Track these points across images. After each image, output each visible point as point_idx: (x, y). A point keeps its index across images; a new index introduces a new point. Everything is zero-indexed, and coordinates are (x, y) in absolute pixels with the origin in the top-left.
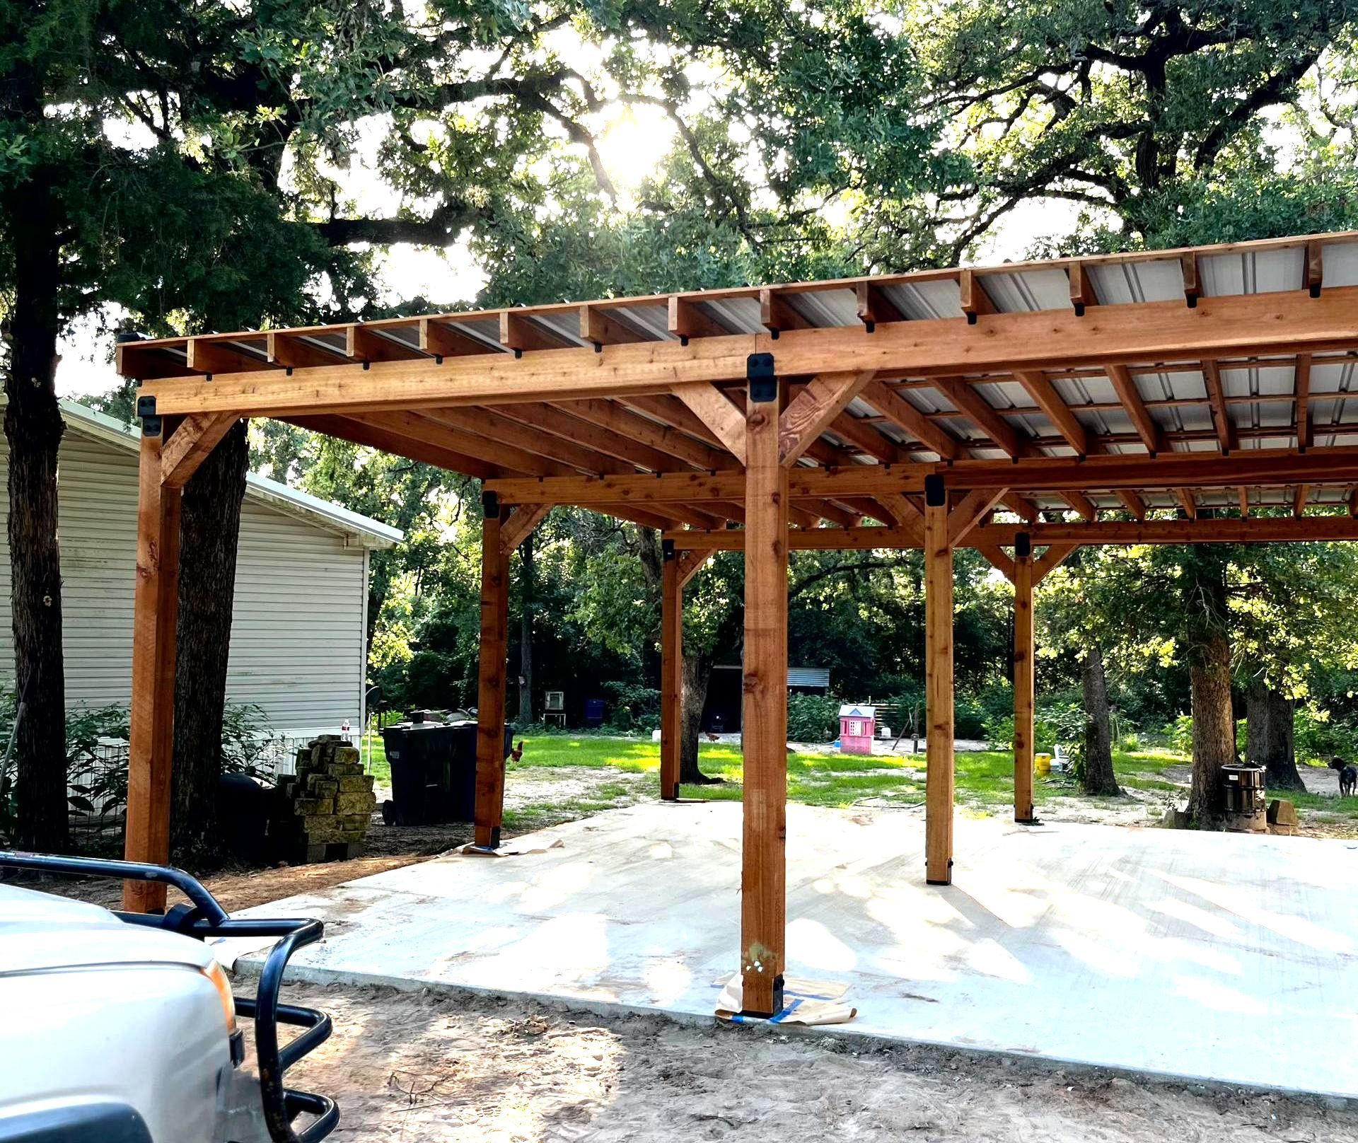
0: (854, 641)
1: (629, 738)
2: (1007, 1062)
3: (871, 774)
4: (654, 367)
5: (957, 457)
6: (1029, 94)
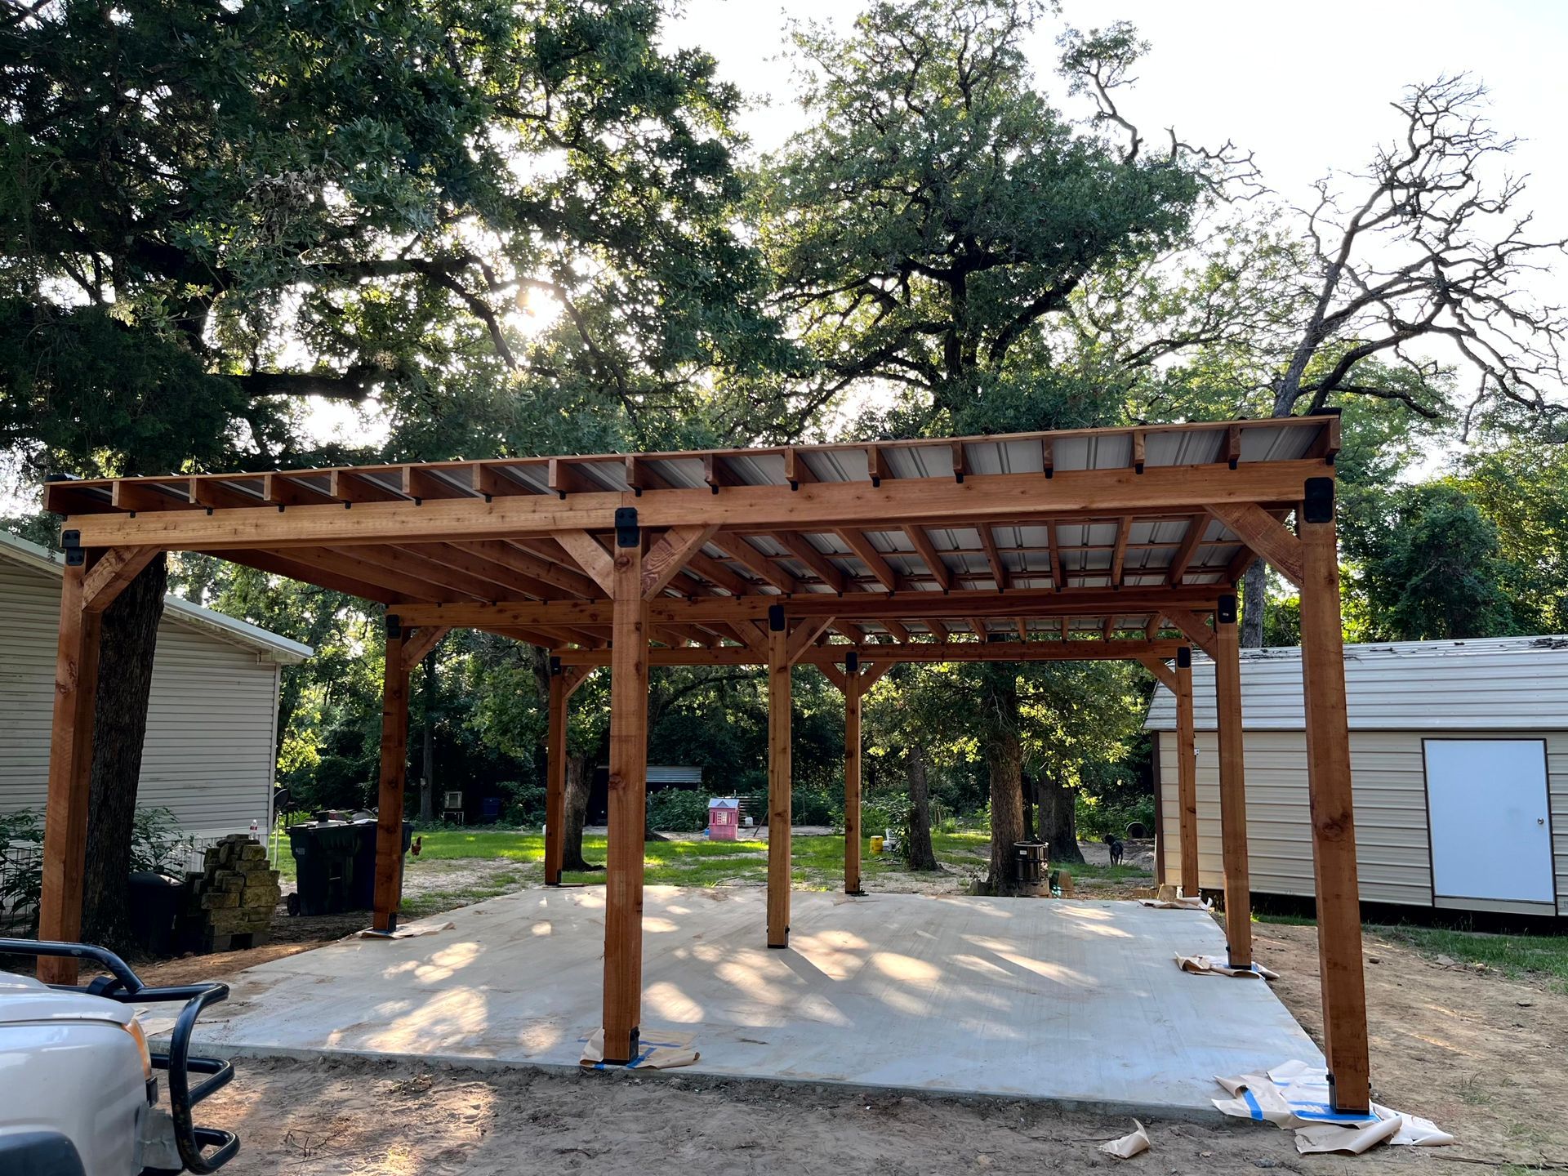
0: (723, 742)
1: (522, 832)
2: (819, 1090)
3: (733, 857)
4: (537, 516)
5: (794, 592)
6: (861, 294)
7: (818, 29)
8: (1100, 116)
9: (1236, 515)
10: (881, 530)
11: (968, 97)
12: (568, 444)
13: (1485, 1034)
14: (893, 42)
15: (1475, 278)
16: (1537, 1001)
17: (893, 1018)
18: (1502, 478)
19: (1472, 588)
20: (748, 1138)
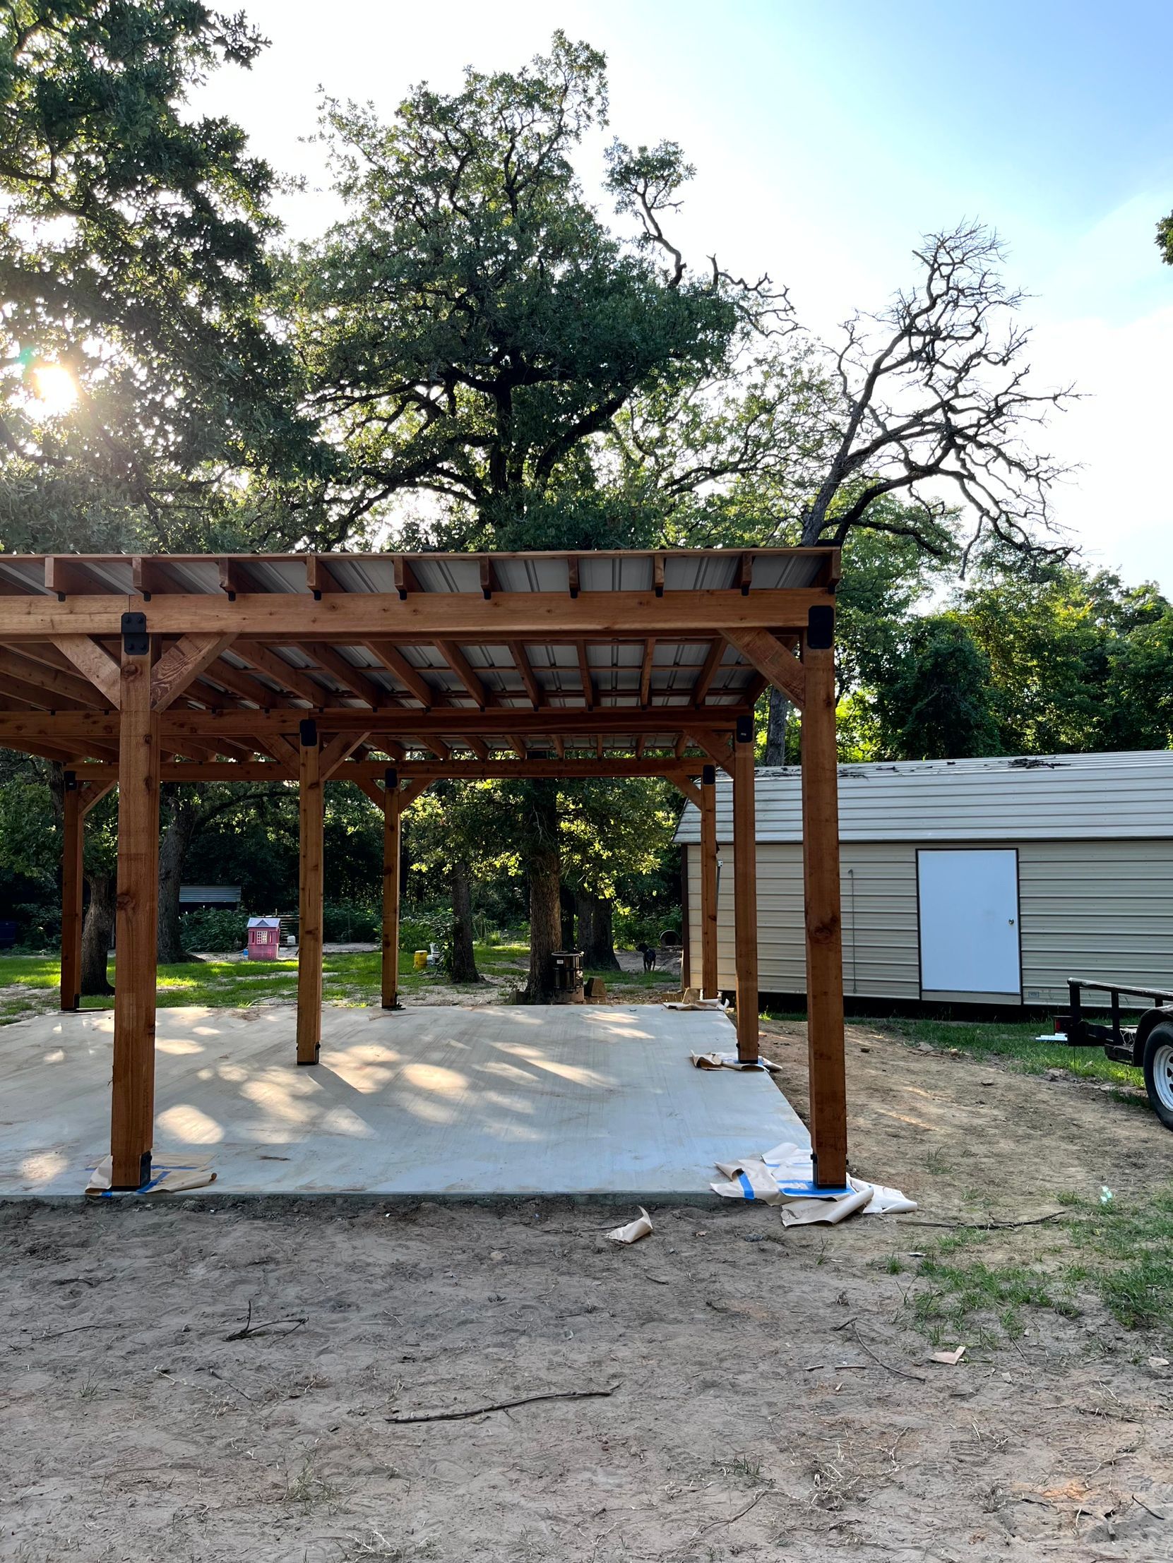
0: (264, 861)
1: (42, 957)
2: (339, 1201)
3: (273, 976)
4: (32, 618)
5: (327, 706)
6: (405, 401)
7: (358, 112)
8: (647, 238)
9: (747, 639)
10: (414, 644)
11: (514, 203)
12: (76, 542)
13: (953, 1111)
14: (437, 136)
15: (978, 426)
16: (998, 1080)
17: (420, 1127)
18: (997, 613)
19: (967, 713)
20: (263, 1253)
